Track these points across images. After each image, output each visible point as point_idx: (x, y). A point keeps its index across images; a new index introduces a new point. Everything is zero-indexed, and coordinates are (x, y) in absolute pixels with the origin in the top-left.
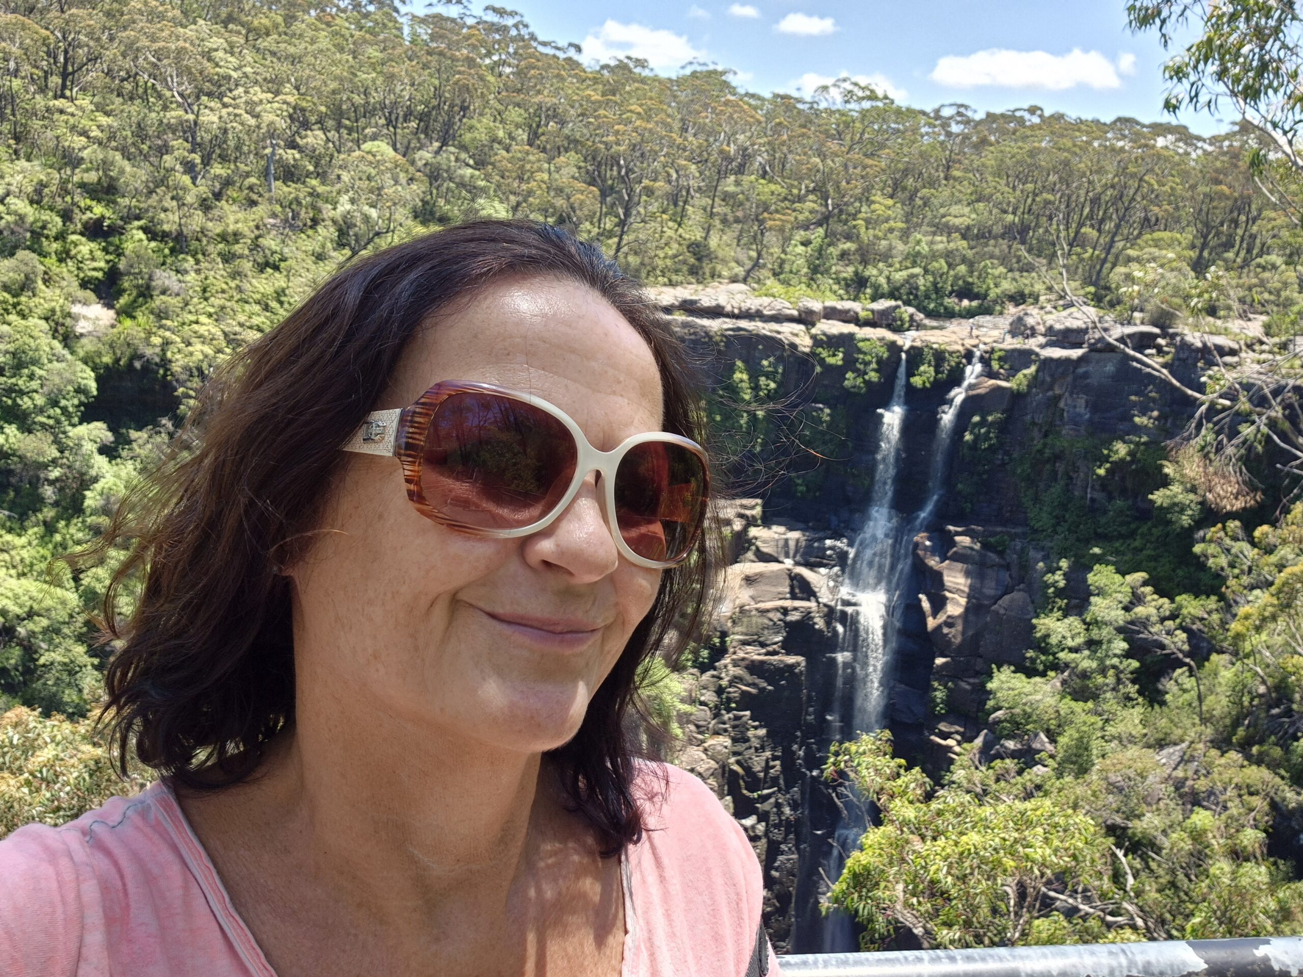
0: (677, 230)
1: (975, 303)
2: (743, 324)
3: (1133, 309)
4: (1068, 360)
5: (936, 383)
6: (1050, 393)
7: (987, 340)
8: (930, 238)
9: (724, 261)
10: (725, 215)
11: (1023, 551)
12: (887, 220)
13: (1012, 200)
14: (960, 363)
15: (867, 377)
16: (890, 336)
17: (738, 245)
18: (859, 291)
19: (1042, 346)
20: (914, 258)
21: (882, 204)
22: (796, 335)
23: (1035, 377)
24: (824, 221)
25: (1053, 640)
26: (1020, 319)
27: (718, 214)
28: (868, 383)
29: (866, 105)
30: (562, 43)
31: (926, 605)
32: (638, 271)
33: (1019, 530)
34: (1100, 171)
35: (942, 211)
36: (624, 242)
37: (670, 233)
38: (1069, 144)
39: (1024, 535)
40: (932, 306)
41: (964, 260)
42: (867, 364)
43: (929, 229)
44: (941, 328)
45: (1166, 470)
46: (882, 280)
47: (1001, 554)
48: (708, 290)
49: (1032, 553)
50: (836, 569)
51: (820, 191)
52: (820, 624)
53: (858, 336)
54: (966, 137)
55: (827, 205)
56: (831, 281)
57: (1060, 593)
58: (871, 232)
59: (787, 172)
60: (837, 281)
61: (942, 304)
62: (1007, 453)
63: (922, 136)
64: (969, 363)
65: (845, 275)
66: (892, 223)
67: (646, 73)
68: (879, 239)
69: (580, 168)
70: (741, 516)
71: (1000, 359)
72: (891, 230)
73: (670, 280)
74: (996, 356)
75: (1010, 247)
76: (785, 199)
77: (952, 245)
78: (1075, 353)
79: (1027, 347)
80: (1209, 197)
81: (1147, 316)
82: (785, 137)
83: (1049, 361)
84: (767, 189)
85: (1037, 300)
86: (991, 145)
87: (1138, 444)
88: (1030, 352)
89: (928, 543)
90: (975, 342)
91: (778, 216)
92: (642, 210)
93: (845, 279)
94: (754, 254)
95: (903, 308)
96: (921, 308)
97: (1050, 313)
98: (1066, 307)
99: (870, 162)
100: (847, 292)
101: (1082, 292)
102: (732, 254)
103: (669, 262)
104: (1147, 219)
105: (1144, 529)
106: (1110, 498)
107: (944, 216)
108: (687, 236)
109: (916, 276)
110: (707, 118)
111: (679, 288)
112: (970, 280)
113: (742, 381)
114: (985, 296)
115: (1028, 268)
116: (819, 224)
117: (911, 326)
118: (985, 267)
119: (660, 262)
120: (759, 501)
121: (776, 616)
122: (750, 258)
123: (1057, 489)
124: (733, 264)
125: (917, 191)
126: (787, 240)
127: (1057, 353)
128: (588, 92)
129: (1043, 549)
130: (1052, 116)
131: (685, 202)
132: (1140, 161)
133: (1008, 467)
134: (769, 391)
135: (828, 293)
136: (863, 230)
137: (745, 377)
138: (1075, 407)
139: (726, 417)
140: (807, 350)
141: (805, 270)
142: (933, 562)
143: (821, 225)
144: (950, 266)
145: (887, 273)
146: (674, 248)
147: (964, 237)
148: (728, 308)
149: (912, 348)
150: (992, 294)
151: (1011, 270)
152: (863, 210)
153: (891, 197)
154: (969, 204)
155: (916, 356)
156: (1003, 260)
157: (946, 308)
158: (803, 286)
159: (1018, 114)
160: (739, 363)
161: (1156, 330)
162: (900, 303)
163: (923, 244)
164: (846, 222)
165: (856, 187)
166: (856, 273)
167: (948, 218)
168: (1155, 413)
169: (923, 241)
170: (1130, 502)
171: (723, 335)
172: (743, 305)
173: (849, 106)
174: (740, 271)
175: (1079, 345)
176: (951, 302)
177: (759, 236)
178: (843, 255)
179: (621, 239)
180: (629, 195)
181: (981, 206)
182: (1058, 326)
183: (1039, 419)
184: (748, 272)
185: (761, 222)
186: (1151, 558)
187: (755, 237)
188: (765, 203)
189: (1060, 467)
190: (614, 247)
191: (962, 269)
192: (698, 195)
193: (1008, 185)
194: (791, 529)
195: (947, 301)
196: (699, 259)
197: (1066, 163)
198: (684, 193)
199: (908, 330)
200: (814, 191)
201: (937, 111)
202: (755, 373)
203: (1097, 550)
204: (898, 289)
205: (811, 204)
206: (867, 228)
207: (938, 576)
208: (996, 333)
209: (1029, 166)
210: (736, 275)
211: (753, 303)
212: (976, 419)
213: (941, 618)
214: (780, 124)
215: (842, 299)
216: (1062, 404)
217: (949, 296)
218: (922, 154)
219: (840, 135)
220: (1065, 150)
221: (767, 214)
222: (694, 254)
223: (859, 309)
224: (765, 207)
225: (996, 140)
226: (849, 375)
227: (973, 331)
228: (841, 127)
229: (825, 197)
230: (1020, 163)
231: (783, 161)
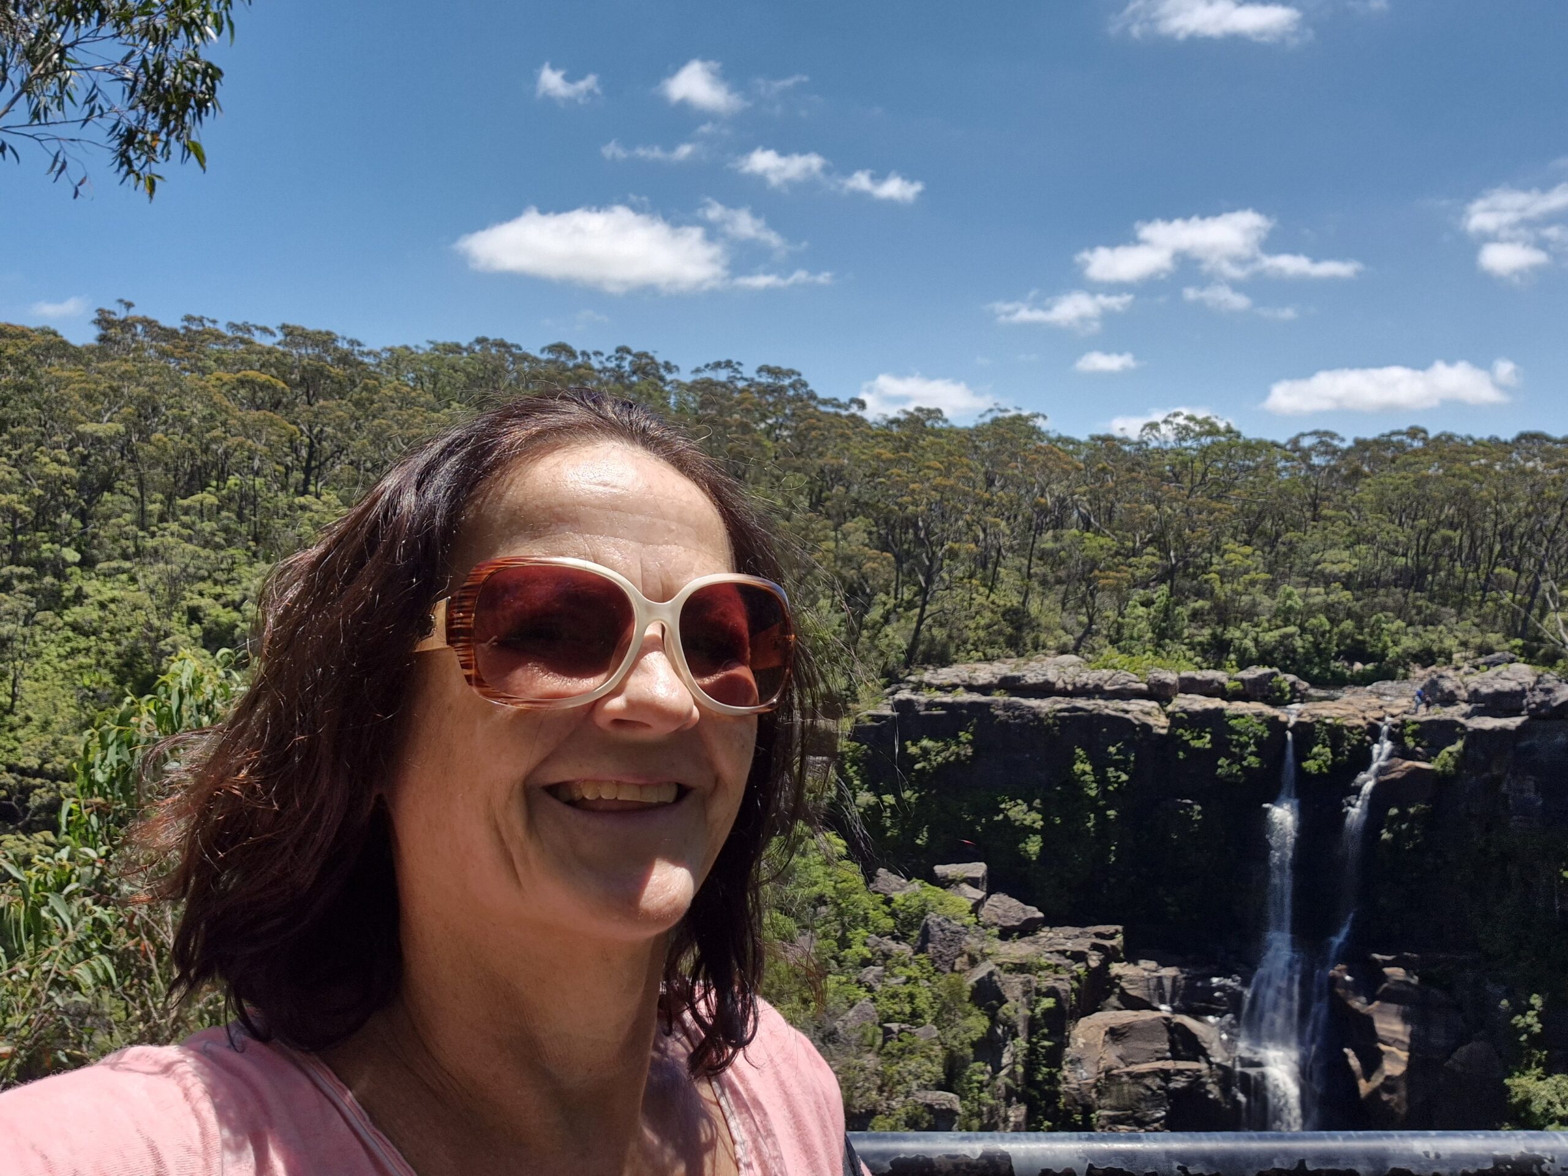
0: (988, 597)
1: (1370, 666)
2: (1080, 703)
4: (1503, 731)
5: (1334, 767)
6: (1486, 775)
7: (1396, 711)
8: (1303, 590)
9: (1048, 629)
10: (1044, 575)
11: (1477, 985)
12: (1246, 572)
13: (1401, 538)
14: (1364, 740)
15: (1245, 763)
16: (1268, 711)
17: (1063, 609)
18: (1221, 657)
19: (1467, 716)
20: (1286, 615)
21: (1237, 553)
22: (1149, 714)
23: (1463, 755)
24: (1166, 575)
25: (1537, 1108)
26: (1434, 684)
27: (1036, 574)
28: (1247, 770)
29: (1207, 441)
30: (844, 399)
31: (1354, 1062)
32: (945, 646)
33: (1468, 956)
34: (1508, 498)
35: (1314, 557)
36: (927, 613)
37: (979, 599)
38: (1466, 470)
39: (1476, 963)
40: (1316, 671)
41: (1349, 614)
42: (1243, 746)
43: (1299, 579)
44: (1333, 699)
46: (1249, 643)
47: (1448, 989)
48: (1032, 664)
49: (1490, 988)
50: (1229, 1017)
51: (1158, 540)
52: (1214, 1092)
53: (1228, 713)
54: (1334, 470)
55: (1168, 558)
56: (1184, 647)
57: (1536, 1041)
58: (1228, 587)
59: (1115, 523)
60: (1192, 646)
61: (1328, 669)
62: (1439, 854)
63: (1278, 472)
64: (1376, 740)
65: (1200, 639)
66: (1253, 575)
67: (940, 424)
68: (1241, 594)
69: (870, 533)
70: (1095, 947)
71: (1414, 734)
72: (1253, 583)
73: (985, 654)
74: (1409, 730)
75: (1406, 596)
76: (1117, 553)
77: (1333, 597)
78: (1513, 723)
79: (1448, 717)
82: (1111, 484)
83: (1479, 733)
84: (1094, 543)
85: (1449, 659)
86: (1367, 476)
88: (1453, 724)
89: (1348, 978)
90: (1380, 714)
91: (1112, 574)
92: (946, 576)
93: (1200, 643)
94: (1084, 619)
95: (1282, 676)
96: (1305, 676)
97: (1471, 673)
98: (1491, 665)
99: (1214, 504)
100: (1206, 660)
101: (1507, 646)
102: (1058, 620)
103: (982, 634)
107: (1317, 563)
108: (1002, 603)
109: (1292, 635)
110: (1015, 469)
111: (996, 664)
112: (1360, 637)
113: (1084, 773)
114: (1383, 655)
115: (1432, 620)
116: (1161, 580)
117: (1293, 697)
118: (1378, 621)
119: (971, 635)
120: (1120, 928)
121: (1154, 1083)
122: (1080, 624)
123: (1512, 900)
124: (1061, 632)
125: (1278, 535)
126: (1123, 601)
127: (1489, 723)
128: (877, 450)
129: (1504, 981)
130: (1438, 439)
131: (997, 564)
132: (1559, 483)
133: (1444, 873)
134: (1120, 784)
135: (1183, 662)
136: (1217, 585)
137: (1088, 768)
138: (1522, 791)
139: (1068, 819)
140: (1164, 732)
141: (1150, 635)
142: (1358, 1003)
143: (1164, 582)
144: (1333, 622)
145: (1254, 634)
146: (986, 618)
147: (1346, 587)
148: (1060, 684)
149: (1298, 724)
150: (1392, 652)
151: (1410, 624)
152: (1215, 561)
153: (1247, 543)
154: (1347, 548)
155: (1306, 733)
156: (1400, 612)
157: (1334, 673)
158: (1149, 653)
159: (1395, 439)
160: (1079, 751)
162: (1275, 669)
163: (1296, 597)
164: (1194, 577)
165: (1203, 535)
166: (1214, 635)
167: (1323, 565)
169: (1294, 594)
171: (1055, 717)
172: (1077, 679)
173: (1184, 444)
174: (1069, 640)
175: (1517, 713)
176: (1337, 665)
177: (1089, 598)
178: (1195, 615)
179: (923, 610)
180: (930, 560)
181: (1362, 548)
182: (1484, 690)
183: (1477, 808)
184: (1079, 641)
185: (1090, 582)
187: (1083, 601)
188: (1093, 559)
189: (1513, 870)
190: (915, 619)
191: (1348, 625)
192: (1010, 555)
193: (1392, 522)
194: (1164, 964)
195: (1334, 665)
196: (1019, 628)
197: (1465, 492)
198: (993, 554)
199: (1291, 702)
200: (1150, 542)
201: (1295, 441)
202: (1100, 764)
204: (1270, 653)
205: (1150, 556)
206: (1222, 583)
207: (1367, 1022)
208: (1404, 702)
209: (1417, 499)
210: (1065, 645)
211: (1090, 677)
212: (1394, 811)
213: (1377, 1080)
214: (1104, 469)
215: (1201, 668)
216: (1504, 788)
217: (1336, 659)
218: (1281, 493)
219: (1177, 477)
220: (1462, 477)
221: (1096, 572)
222: (1012, 622)
223: (1224, 680)
224: (1094, 564)
225: (1372, 471)
226: (1222, 761)
227: (1375, 701)
228: (1178, 468)
229: (1164, 549)
230: (1405, 495)
231: (1110, 512)
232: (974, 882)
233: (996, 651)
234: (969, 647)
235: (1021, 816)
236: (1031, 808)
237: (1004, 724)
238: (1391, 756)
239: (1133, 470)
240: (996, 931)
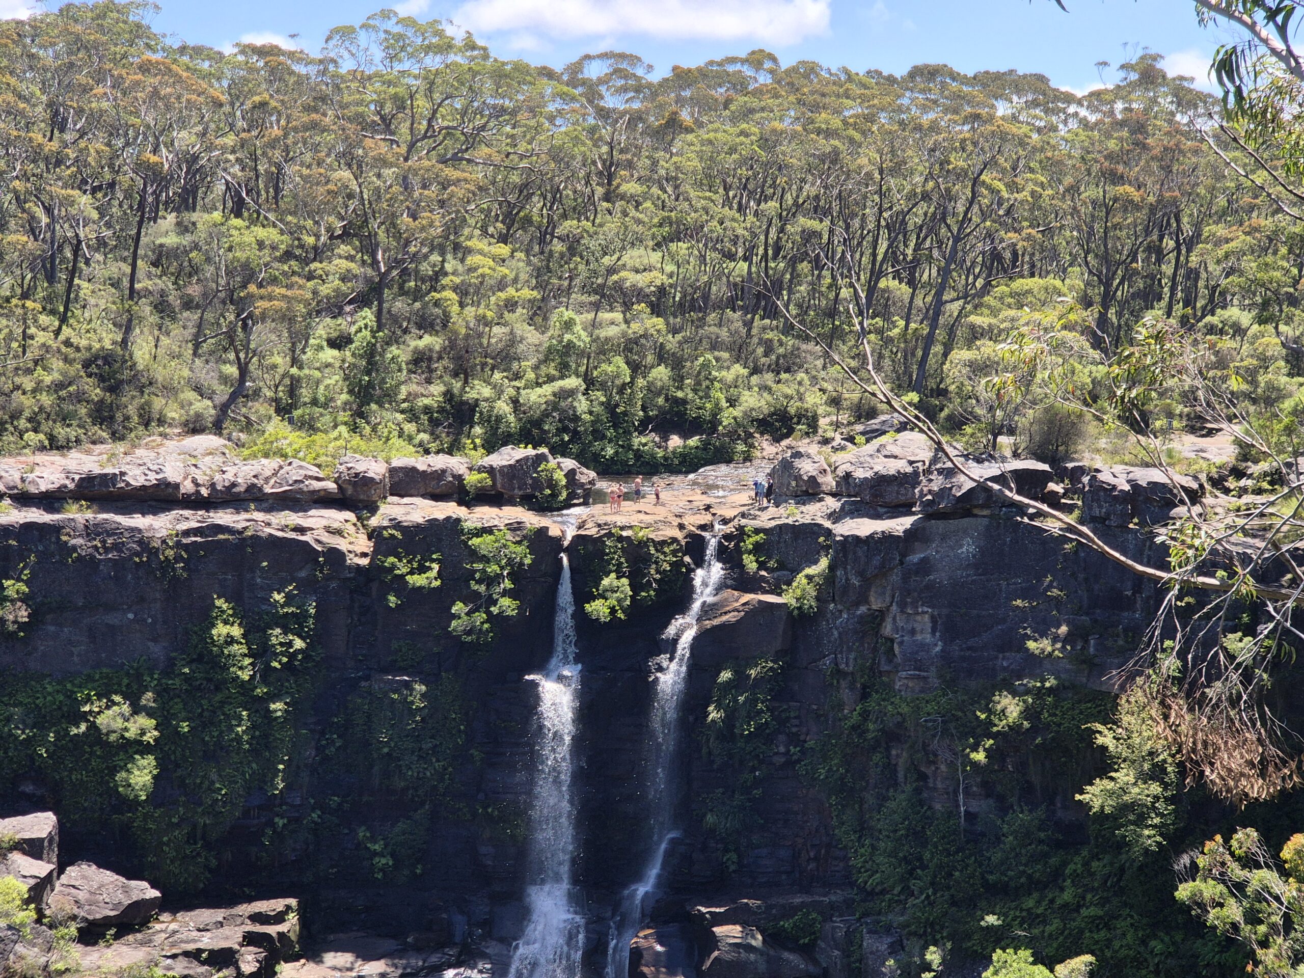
0: (57, 332)
1: (694, 441)
2: (224, 517)
3: (997, 431)
4: (888, 538)
6: (863, 609)
7: (729, 513)
8: (591, 316)
9: (170, 390)
10: (163, 294)
11: (850, 941)
12: (501, 285)
13: (740, 232)
14: (681, 563)
15: (494, 610)
16: (532, 520)
17: (195, 354)
18: (459, 433)
19: (835, 517)
20: (563, 358)
21: (486, 255)
22: (339, 532)
23: (830, 577)
24: (371, 293)
26: (786, 467)
27: (148, 293)
28: (497, 621)
29: (433, 62)
33: (837, 896)
34: (898, 169)
35: (607, 261)
37: (42, 338)
39: (849, 904)
40: (610, 451)
41: (662, 356)
42: (491, 581)
43: (585, 298)
45: (1100, 740)
46: (503, 407)
47: (807, 951)
48: (139, 452)
49: (868, 942)
53: (468, 525)
54: (636, 118)
55: (375, 263)
56: (400, 417)
58: (470, 311)
60: (412, 415)
61: (629, 447)
62: (794, 739)
63: (551, 119)
64: (700, 562)
65: (427, 401)
66: (511, 291)
68: (491, 324)
70: (250, 939)
71: (757, 549)
72: (511, 305)
73: (52, 438)
74: (749, 543)
75: (748, 325)
76: (288, 255)
77: (635, 326)
78: (900, 525)
79: (807, 520)
80: (1106, 207)
81: (1022, 441)
82: (277, 131)
83: (852, 543)
84: (248, 238)
85: (812, 426)
86: (689, 130)
87: (1039, 693)
88: (812, 530)
89: (659, 948)
90: (706, 518)
91: (278, 291)
93: (427, 410)
94: (232, 370)
95: (552, 463)
96: (587, 459)
97: (843, 448)
98: (871, 435)
99: (450, 173)
100: (435, 437)
101: (896, 404)
102: (186, 373)
103: (46, 400)
104: (996, 256)
105: (1075, 865)
106: (1004, 808)
107: (611, 271)
108: (84, 343)
109: (571, 393)
110: (104, 99)
111: (74, 454)
112: (680, 394)
113: (230, 641)
114: (714, 422)
115: (788, 365)
116: (362, 301)
117: (572, 496)
118: (705, 366)
119: (27, 402)
120: (293, 902)
122: (224, 379)
123: (899, 800)
124: (191, 395)
125: (552, 225)
126: (300, 338)
127: (864, 527)
129: (888, 929)
130: (794, 70)
131: (73, 272)
132: (970, 148)
133: (801, 769)
134: (292, 656)
135: (395, 441)
136: (454, 309)
137: (236, 631)
138: (913, 632)
139: (202, 723)
140: (365, 562)
141: (344, 397)
143: (368, 304)
144: (636, 368)
145: (512, 392)
146: (56, 370)
147: (656, 310)
148: (187, 487)
149: (578, 539)
150: (728, 417)
151: (756, 371)
152: (448, 267)
153: (503, 239)
154: (658, 245)
155: (590, 554)
156: (739, 352)
157: (638, 454)
158: (343, 429)
159: (731, 68)
160: (220, 602)
161: (1046, 467)
162: (544, 450)
163: (578, 328)
164: (417, 295)
165: (431, 225)
166: (448, 395)
167: (623, 274)
168: (1064, 629)
169: (576, 323)
170: (1040, 813)
171: (178, 544)
172: (218, 477)
173: (398, 67)
174: (205, 407)
175: (905, 510)
176: (644, 441)
177: (240, 334)
178: (420, 361)
181: (681, 247)
182: (860, 474)
183: (848, 662)
184: (223, 409)
185: (241, 304)
186: (1096, 923)
187: (230, 336)
188: (246, 265)
189: (901, 756)
191: (661, 373)
192: (99, 257)
193: (727, 202)
194: (367, 956)
195: (637, 441)
196: (114, 389)
197: (834, 157)
198: (68, 254)
199: (569, 506)
201: (575, 69)
202: (257, 624)
203: (991, 919)
204: (537, 423)
205: (345, 261)
206: (462, 305)
208: (742, 497)
209: (766, 165)
210: (198, 416)
211: (240, 472)
212: (726, 676)
214: (263, 105)
215: (427, 452)
216: (887, 629)
217: (642, 428)
218: (556, 154)
219: (386, 124)
220: (829, 133)
221: (252, 288)
222: (102, 379)
223: (462, 470)
224: (248, 273)
225: (696, 121)
226: (458, 607)
227: (701, 500)
228: (388, 108)
229: (369, 247)
230: (749, 161)
231: (276, 180)
232: (33, 848)
233: (72, 432)
234: (23, 423)
235: (119, 724)
236: (136, 710)
237: (88, 563)
238: (721, 587)
239: (315, 110)
240: (73, 930)
